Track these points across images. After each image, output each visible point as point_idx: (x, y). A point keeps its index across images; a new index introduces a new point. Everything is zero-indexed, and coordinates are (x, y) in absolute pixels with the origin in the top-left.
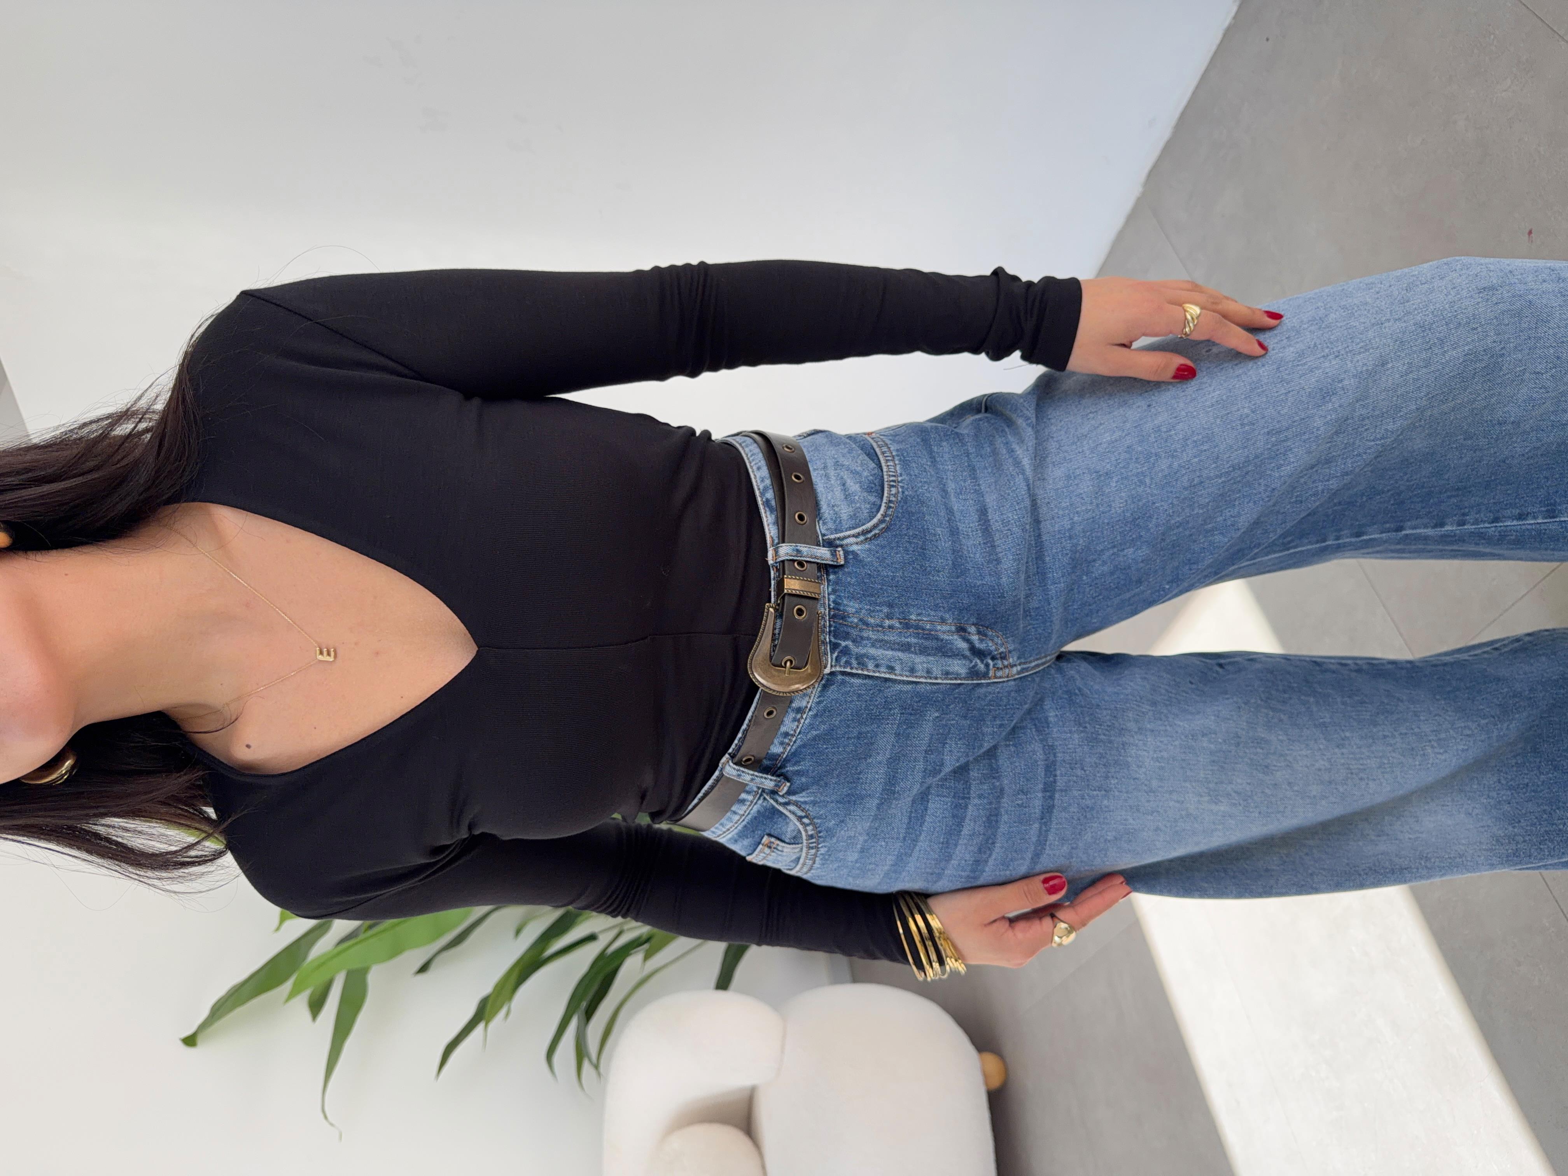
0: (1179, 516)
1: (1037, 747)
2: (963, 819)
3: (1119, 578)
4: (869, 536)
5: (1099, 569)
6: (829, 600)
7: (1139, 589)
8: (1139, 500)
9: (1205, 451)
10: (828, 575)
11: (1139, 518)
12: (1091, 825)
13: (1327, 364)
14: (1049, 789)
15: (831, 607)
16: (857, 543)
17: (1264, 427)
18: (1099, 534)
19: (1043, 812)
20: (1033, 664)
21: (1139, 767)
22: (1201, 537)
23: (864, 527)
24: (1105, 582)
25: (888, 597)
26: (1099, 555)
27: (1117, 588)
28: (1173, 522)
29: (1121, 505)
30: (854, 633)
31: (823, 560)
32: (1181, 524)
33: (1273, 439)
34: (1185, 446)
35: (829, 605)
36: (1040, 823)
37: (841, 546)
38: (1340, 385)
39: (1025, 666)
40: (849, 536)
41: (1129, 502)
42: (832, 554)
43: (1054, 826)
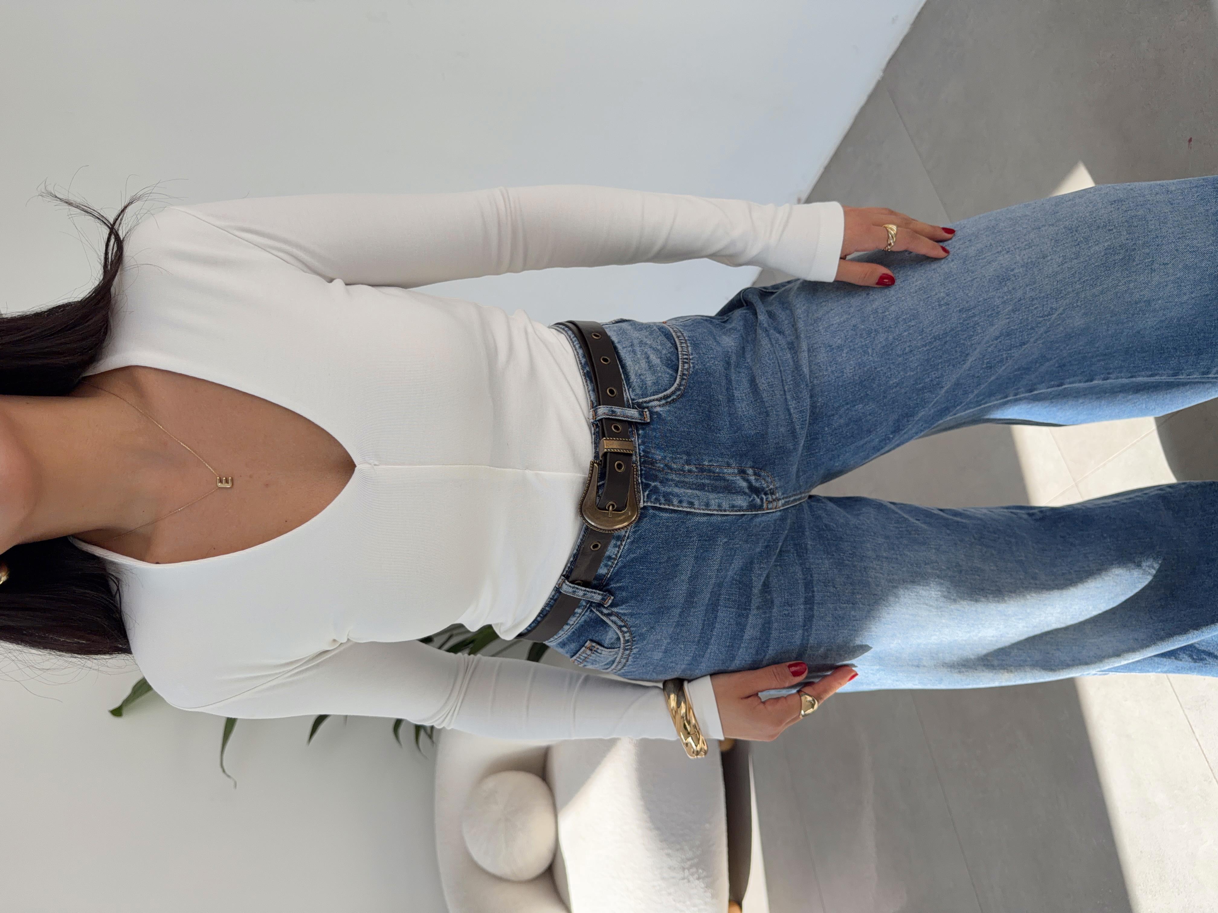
0: (896, 378)
1: (798, 569)
2: (745, 626)
3: (852, 428)
4: (669, 400)
5: (838, 421)
6: (639, 450)
7: (869, 438)
8: (864, 367)
9: (913, 326)
10: (638, 430)
11: (865, 380)
12: (842, 631)
13: (1001, 258)
14: (809, 602)
15: (642, 455)
16: (660, 406)
17: (956, 307)
18: (836, 394)
19: (805, 621)
20: (792, 499)
21: (877, 586)
22: (914, 395)
23: (665, 393)
24: (842, 431)
25: (686, 447)
26: (836, 410)
27: (852, 436)
28: (891, 382)
29: (851, 371)
30: (661, 476)
31: (633, 419)
32: (898, 384)
33: (964, 316)
34: (897, 323)
35: (640, 454)
36: (803, 630)
37: (647, 407)
38: (1012, 273)
39: (787, 500)
40: (654, 400)
41: (857, 368)
42: (640, 415)
43: (813, 632)
